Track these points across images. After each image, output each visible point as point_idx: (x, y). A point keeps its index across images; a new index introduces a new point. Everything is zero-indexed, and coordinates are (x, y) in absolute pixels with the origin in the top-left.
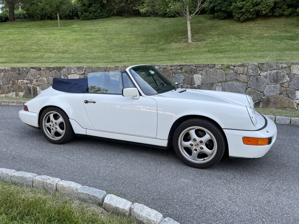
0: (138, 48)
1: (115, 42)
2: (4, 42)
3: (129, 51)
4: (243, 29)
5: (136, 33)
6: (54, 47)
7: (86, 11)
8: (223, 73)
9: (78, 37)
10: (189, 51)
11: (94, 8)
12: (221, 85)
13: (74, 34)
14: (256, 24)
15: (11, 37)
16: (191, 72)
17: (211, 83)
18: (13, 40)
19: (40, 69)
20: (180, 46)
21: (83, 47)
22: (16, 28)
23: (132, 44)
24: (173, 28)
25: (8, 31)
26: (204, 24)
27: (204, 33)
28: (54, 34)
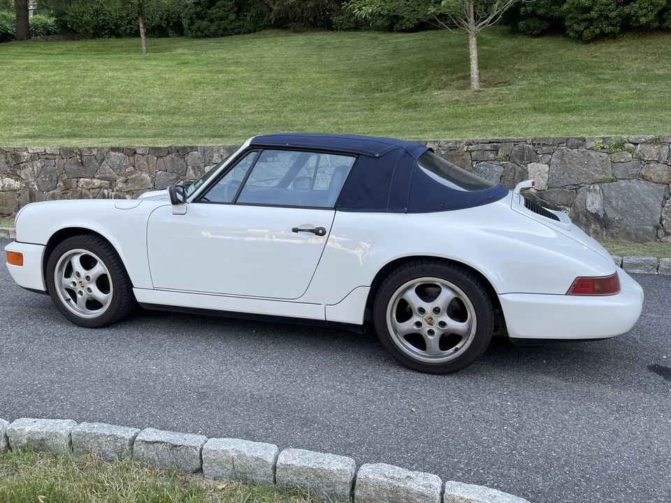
0: (350, 103)
1: (289, 88)
2: (22, 87)
3: (331, 108)
4: (595, 57)
5: (334, 68)
6: (147, 99)
7: (200, 16)
8: (607, 158)
9: (197, 76)
10: (484, 109)
11: (220, 9)
12: (601, 188)
13: (185, 69)
14: (622, 46)
15: (36, 76)
16: (522, 158)
17: (575, 185)
18: (41, 84)
19: (135, 153)
20: (457, 97)
21: (217, 100)
22: (40, 56)
23: (333, 94)
24: (420, 56)
25: (26, 61)
26: (494, 47)
27: (502, 68)
28: (137, 69)
